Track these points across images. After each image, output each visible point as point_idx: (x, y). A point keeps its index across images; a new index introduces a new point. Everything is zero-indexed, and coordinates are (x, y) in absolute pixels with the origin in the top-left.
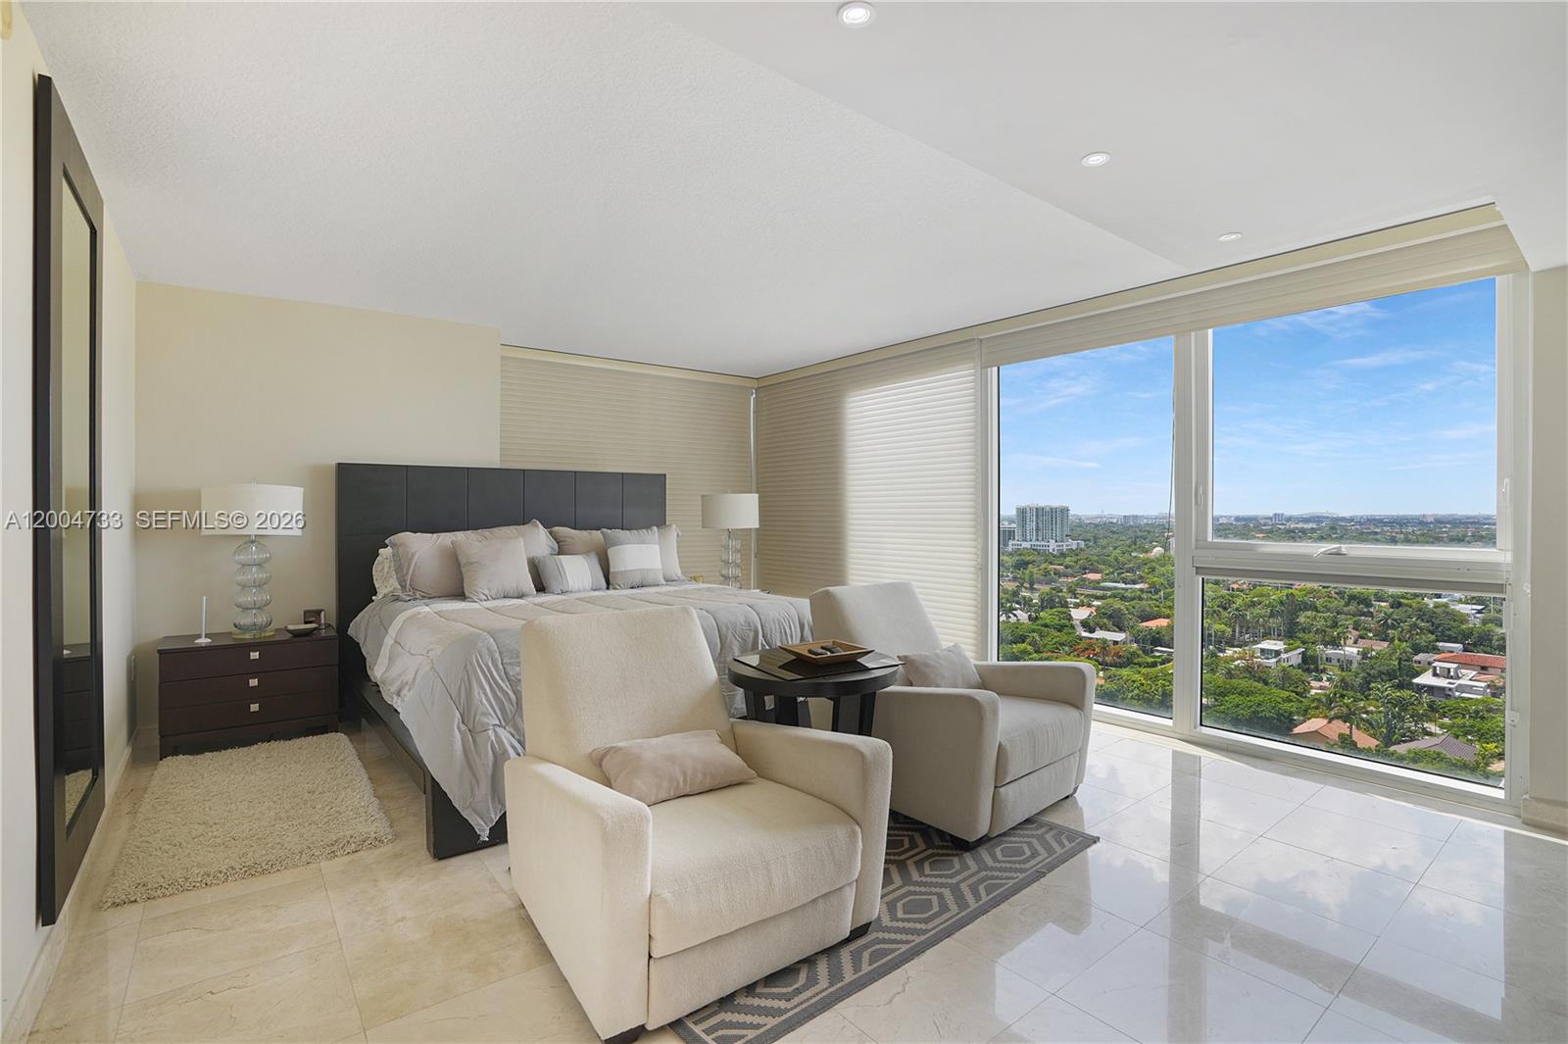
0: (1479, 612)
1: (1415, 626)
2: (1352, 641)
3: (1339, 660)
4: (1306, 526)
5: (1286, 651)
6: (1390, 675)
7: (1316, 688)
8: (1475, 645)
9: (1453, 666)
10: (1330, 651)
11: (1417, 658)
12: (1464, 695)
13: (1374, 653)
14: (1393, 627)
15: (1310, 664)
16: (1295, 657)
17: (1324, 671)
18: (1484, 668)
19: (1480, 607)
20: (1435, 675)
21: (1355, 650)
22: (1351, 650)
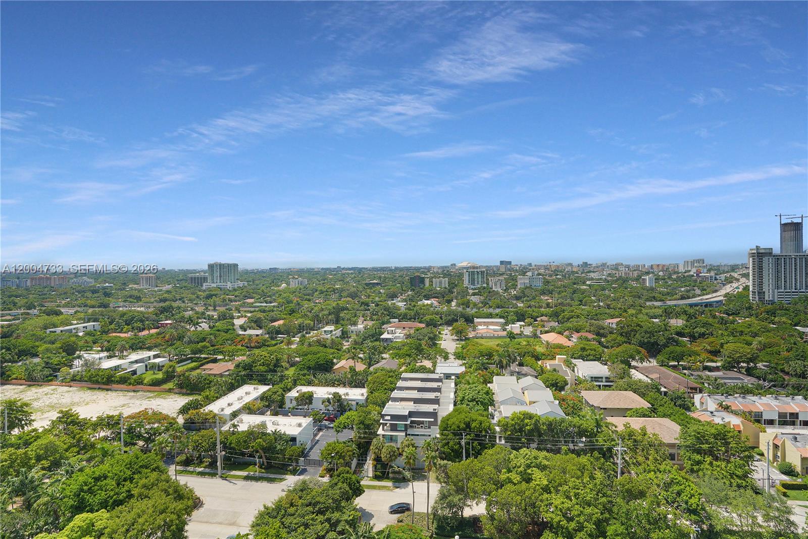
0: (405, 305)
1: (383, 313)
2: (361, 322)
3: (356, 332)
4: (349, 272)
5: (335, 330)
6: (373, 336)
7: (346, 345)
8: (402, 319)
9: (393, 329)
10: (353, 328)
11: (383, 327)
12: (397, 340)
13: (368, 327)
14: (376, 315)
15: (345, 335)
16: (338, 333)
17: (350, 337)
18: (404, 328)
19: (405, 303)
20: (388, 333)
21: (362, 326)
22: (360, 327)
